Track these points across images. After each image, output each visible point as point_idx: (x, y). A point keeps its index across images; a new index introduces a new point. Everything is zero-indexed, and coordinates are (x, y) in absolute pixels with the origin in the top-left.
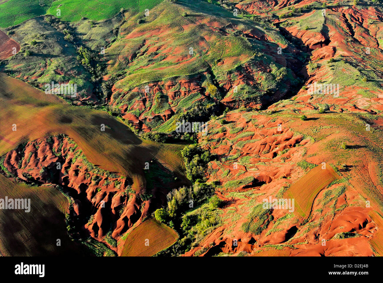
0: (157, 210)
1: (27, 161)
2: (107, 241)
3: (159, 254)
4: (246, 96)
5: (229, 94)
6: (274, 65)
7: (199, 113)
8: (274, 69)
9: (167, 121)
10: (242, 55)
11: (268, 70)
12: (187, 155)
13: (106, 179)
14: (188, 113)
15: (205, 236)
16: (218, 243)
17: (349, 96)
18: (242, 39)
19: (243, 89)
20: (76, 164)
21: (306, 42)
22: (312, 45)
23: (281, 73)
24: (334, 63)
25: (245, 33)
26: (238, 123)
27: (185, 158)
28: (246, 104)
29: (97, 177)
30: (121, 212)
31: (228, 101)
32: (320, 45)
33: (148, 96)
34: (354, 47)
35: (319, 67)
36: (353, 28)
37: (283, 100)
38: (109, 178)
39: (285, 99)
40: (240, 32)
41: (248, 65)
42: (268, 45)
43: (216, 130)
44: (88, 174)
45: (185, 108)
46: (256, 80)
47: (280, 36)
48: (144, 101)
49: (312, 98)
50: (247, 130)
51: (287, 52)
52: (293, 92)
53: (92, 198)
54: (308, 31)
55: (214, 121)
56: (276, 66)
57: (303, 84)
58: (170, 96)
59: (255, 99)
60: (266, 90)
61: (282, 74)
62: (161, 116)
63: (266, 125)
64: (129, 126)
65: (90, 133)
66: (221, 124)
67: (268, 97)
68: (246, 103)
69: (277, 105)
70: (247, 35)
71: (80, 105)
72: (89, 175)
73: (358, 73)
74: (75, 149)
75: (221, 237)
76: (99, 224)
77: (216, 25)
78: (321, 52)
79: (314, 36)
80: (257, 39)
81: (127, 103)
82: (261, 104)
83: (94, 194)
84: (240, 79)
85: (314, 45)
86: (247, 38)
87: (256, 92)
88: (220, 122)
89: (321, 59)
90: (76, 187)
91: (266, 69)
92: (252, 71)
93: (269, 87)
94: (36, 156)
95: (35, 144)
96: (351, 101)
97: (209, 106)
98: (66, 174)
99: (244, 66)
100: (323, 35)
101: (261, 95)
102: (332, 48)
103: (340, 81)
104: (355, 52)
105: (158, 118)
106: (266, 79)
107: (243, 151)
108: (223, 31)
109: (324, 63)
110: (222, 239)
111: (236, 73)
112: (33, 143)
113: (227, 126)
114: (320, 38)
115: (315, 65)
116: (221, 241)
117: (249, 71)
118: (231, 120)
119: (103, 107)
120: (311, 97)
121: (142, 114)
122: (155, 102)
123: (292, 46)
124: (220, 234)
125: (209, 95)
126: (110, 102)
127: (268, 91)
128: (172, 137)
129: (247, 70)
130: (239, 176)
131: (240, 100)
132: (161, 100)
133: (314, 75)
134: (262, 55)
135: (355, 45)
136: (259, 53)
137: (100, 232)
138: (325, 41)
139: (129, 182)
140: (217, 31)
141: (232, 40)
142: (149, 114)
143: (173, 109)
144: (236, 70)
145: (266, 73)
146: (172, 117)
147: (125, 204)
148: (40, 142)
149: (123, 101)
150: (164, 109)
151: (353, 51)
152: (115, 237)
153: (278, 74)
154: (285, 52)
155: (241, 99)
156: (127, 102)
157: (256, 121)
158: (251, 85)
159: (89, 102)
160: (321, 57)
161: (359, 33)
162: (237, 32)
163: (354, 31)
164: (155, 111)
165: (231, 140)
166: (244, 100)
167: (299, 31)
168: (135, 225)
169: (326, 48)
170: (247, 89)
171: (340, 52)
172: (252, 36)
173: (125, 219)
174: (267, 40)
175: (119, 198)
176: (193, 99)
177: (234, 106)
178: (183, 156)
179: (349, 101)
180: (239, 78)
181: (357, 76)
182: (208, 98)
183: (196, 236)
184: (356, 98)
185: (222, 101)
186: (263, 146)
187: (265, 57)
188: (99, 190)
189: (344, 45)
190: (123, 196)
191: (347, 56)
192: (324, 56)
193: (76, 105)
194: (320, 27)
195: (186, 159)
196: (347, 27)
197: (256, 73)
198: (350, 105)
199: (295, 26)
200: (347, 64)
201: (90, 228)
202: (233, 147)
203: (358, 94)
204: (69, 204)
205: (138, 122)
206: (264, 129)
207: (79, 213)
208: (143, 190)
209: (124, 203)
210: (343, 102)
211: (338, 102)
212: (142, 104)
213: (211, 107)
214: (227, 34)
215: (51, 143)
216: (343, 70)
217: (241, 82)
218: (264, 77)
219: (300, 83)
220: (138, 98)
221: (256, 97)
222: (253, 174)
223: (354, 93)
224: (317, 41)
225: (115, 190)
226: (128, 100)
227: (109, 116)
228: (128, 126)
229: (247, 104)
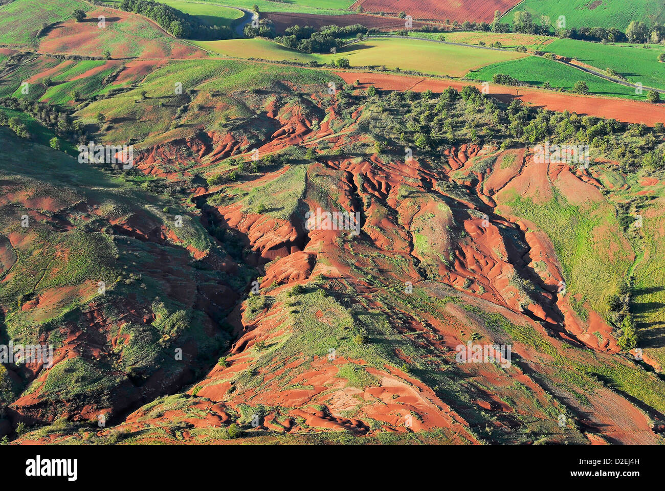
4: (75, 389)
6: (162, 305)
8: (160, 316)
10: (87, 282)
11: (146, 317)
17: (316, 384)
18: (102, 239)
19: (70, 370)
21: (255, 242)
22: (267, 248)
23: (174, 325)
24: (300, 297)
25: (113, 223)
28: (74, 411)
32: (285, 248)
34: (356, 254)
35: (267, 306)
36: (365, 208)
40: (102, 222)
41: (98, 305)
42: (163, 253)
46: (111, 346)
47: (196, 229)
49: (234, 389)
51: (205, 269)
52: (198, 372)
54: (264, 216)
56: (166, 307)
57: (225, 351)
59: (96, 398)
60: (128, 370)
61: (176, 328)
68: (72, 408)
69: (148, 410)
70: (117, 230)
73: (349, 321)
77: (46, 205)
78: (283, 268)
79: (275, 228)
80: (139, 237)
82: (110, 410)
84: (69, 343)
85: (271, 249)
86: (113, 237)
87: (101, 379)
89: (281, 283)
91: (140, 315)
92: (105, 321)
93: (137, 362)
96: (320, 397)
99: (87, 311)
100: (293, 225)
101: (113, 385)
102: (306, 256)
103: (306, 342)
104: (356, 267)
106: (135, 342)
108: (60, 221)
109: (282, 295)
111: (62, 329)
114: (286, 233)
115: (260, 302)
117: (97, 321)
120: (230, 388)
123: (220, 253)
127: (134, 375)
129: (93, 318)
131: (58, 401)
133: (253, 327)
134: (138, 280)
135: (361, 248)
136: (131, 275)
138: (296, 239)
140: (44, 221)
141: (75, 241)
144: (63, 321)
145: (137, 326)
151: (352, 265)
153: (168, 328)
154: (201, 269)
155: (61, 397)
158: (94, 359)
160: (280, 278)
161: (374, 220)
162: (93, 223)
163: (365, 214)
166: (69, 401)
167: (244, 215)
169: (294, 257)
170: (82, 369)
171: (324, 268)
172: (130, 229)
174: (166, 238)
177: (43, 416)
179: (314, 398)
180: (67, 342)
181: (346, 328)
184: (333, 388)
187: (143, 286)
189: (335, 248)
191: (336, 276)
192: (288, 278)
194: (290, 206)
196: (351, 206)
197: (114, 327)
198: (315, 407)
199: (239, 203)
200: (330, 298)
203: (340, 378)
210: (300, 400)
211: (290, 400)
214: (69, 228)
216: (317, 315)
217: (71, 353)
218: (131, 336)
219: (221, 348)
221: (100, 393)
223: (330, 374)
224: (278, 240)
229: (75, 409)
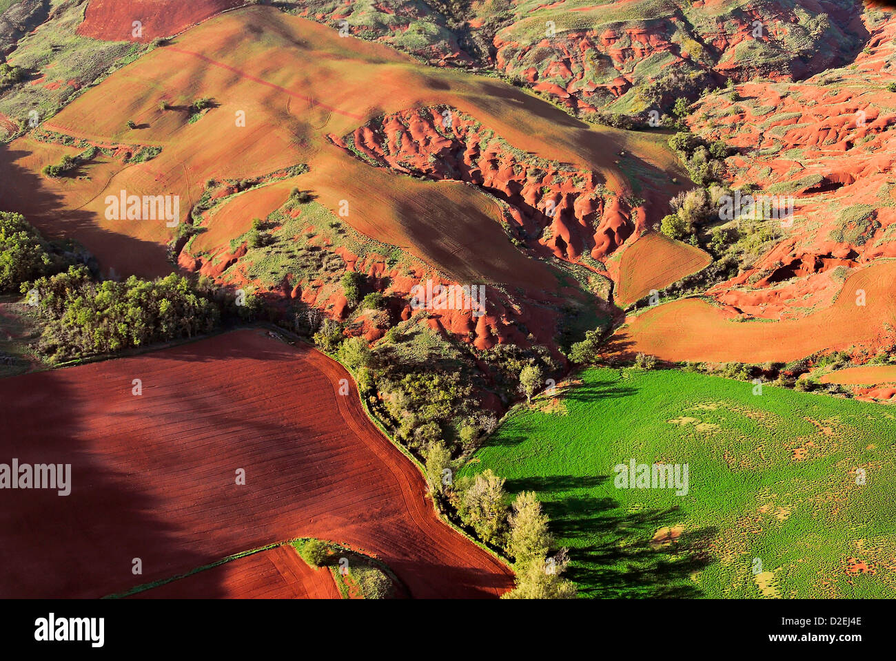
0: (666, 217)
1: (398, 146)
2: (585, 263)
3: (686, 279)
5: (726, 56)
7: (680, 85)
9: (622, 97)
12: (682, 147)
13: (556, 173)
14: (658, 84)
15: (760, 254)
16: (787, 261)
20: (490, 150)
26: (763, 99)
27: (679, 152)
29: (537, 171)
30: (595, 223)
31: (728, 68)
33: (571, 56)
37: (833, 70)
38: (560, 173)
39: (837, 67)
43: (722, 111)
44: (518, 166)
45: (650, 77)
48: (567, 63)
50: (783, 110)
53: (537, 202)
55: (714, 97)
58: (615, 56)
62: (608, 88)
63: (820, 100)
64: (553, 103)
65: (493, 105)
66: (730, 101)
67: (800, 64)
71: (444, 66)
72: (520, 168)
74: (478, 129)
75: (793, 253)
76: (566, 238)
81: (534, 65)
83: (538, 197)
88: (727, 98)
90: (502, 186)
94: (410, 137)
95: (400, 119)
97: (694, 74)
98: (474, 167)
105: (603, 92)
107: (787, 142)
110: (794, 255)
112: (395, 117)
113: (743, 105)
116: (794, 258)
118: (748, 95)
119: (488, 71)
121: (570, 84)
122: (588, 66)
124: (791, 249)
125: (689, 57)
126: (498, 63)
128: (639, 121)
130: (792, 176)
132: (600, 63)
137: (569, 250)
139: (597, 179)
142: (585, 85)
143: (628, 77)
146: (630, 91)
147: (600, 211)
148: (408, 116)
149: (525, 63)
150: (610, 78)
152: (599, 257)
156: (533, 63)
157: (799, 94)
159: (459, 62)
164: (594, 79)
165: (759, 125)
168: (628, 241)
173: (609, 232)
175: (588, 202)
176: (661, 63)
178: (674, 148)
182: (688, 60)
183: (743, 257)
185: (716, 68)
186: (823, 133)
188: (546, 191)
190: (594, 199)
193: (437, 65)
195: (683, 154)
201: (552, 244)
202: (766, 135)
204: (502, 209)
205: (568, 96)
206: (818, 107)
207: (523, 221)
208: (627, 192)
209: (597, 210)
212: (563, 67)
213: (700, 76)
215: (429, 119)
220: (553, 58)
222: (817, 171)
225: (576, 190)
226: (535, 61)
227: (507, 85)
228: (550, 102)
